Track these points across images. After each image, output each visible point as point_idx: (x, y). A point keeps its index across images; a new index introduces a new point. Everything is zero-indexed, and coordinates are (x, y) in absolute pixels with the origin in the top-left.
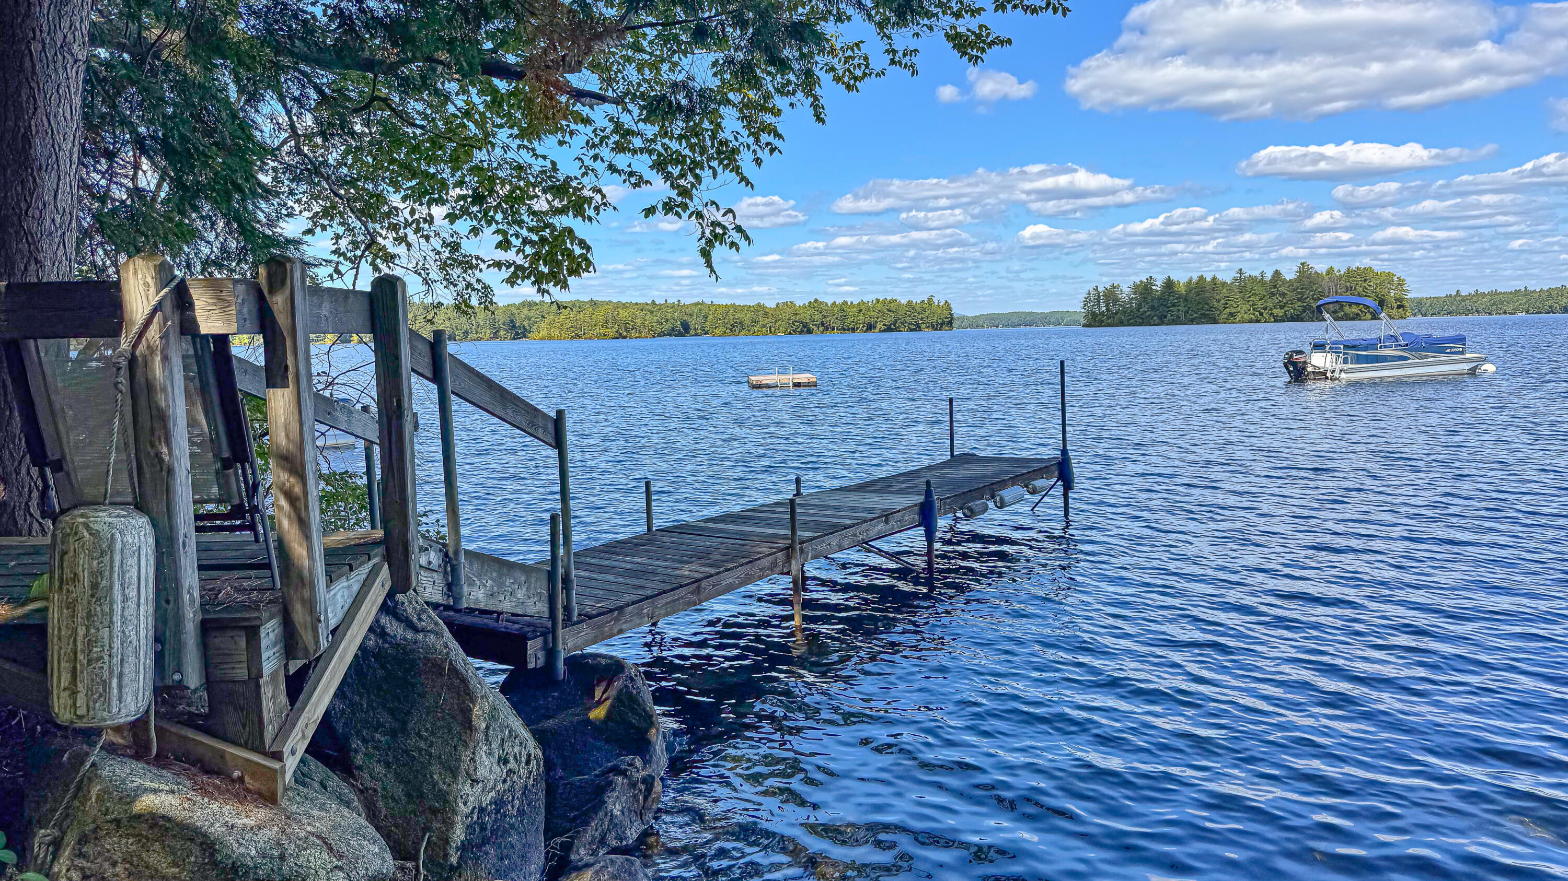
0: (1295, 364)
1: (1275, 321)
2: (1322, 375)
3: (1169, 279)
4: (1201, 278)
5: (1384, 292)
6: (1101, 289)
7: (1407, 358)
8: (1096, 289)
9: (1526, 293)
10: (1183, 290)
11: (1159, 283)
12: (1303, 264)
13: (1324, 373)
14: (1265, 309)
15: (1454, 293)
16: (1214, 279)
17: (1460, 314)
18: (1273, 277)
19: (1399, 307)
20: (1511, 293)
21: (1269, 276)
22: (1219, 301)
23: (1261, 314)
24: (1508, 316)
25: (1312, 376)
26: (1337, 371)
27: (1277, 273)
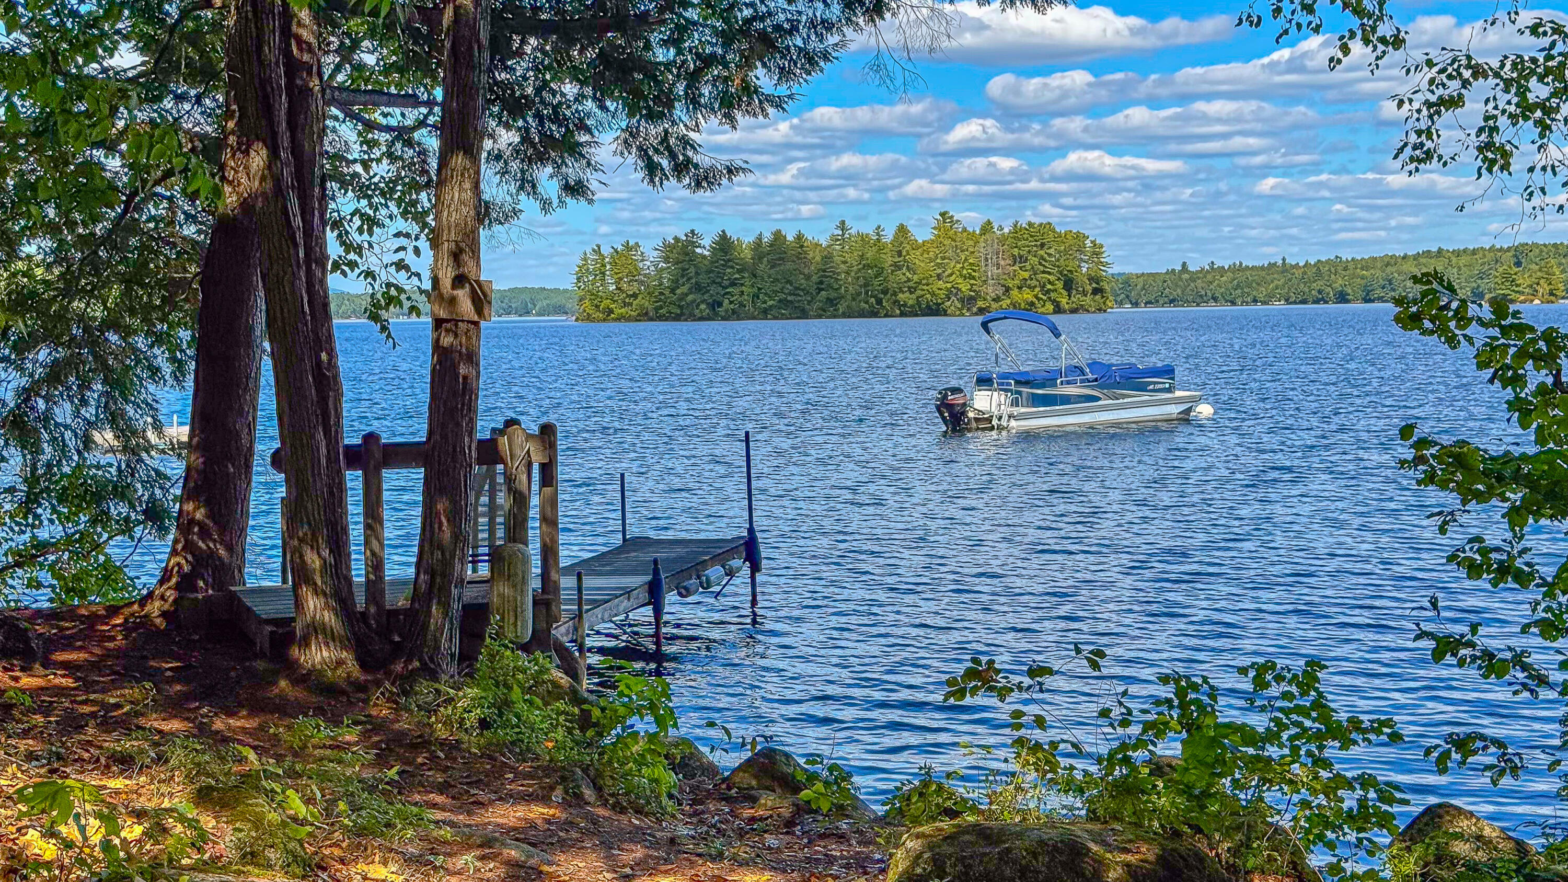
0: (950, 407)
1: (903, 314)
2: (986, 422)
3: (723, 236)
4: (778, 235)
5: (1072, 265)
6: (606, 251)
7: (1097, 399)
8: (598, 251)
9: (1286, 269)
10: (747, 255)
11: (707, 242)
12: (943, 215)
13: (989, 420)
14: (885, 292)
15: (1178, 268)
16: (799, 237)
17: (1188, 303)
18: (896, 237)
19: (1096, 291)
20: (1262, 268)
21: (889, 235)
22: (808, 277)
23: (879, 302)
24: (1259, 306)
25: (974, 425)
26: (1005, 418)
27: (902, 230)
